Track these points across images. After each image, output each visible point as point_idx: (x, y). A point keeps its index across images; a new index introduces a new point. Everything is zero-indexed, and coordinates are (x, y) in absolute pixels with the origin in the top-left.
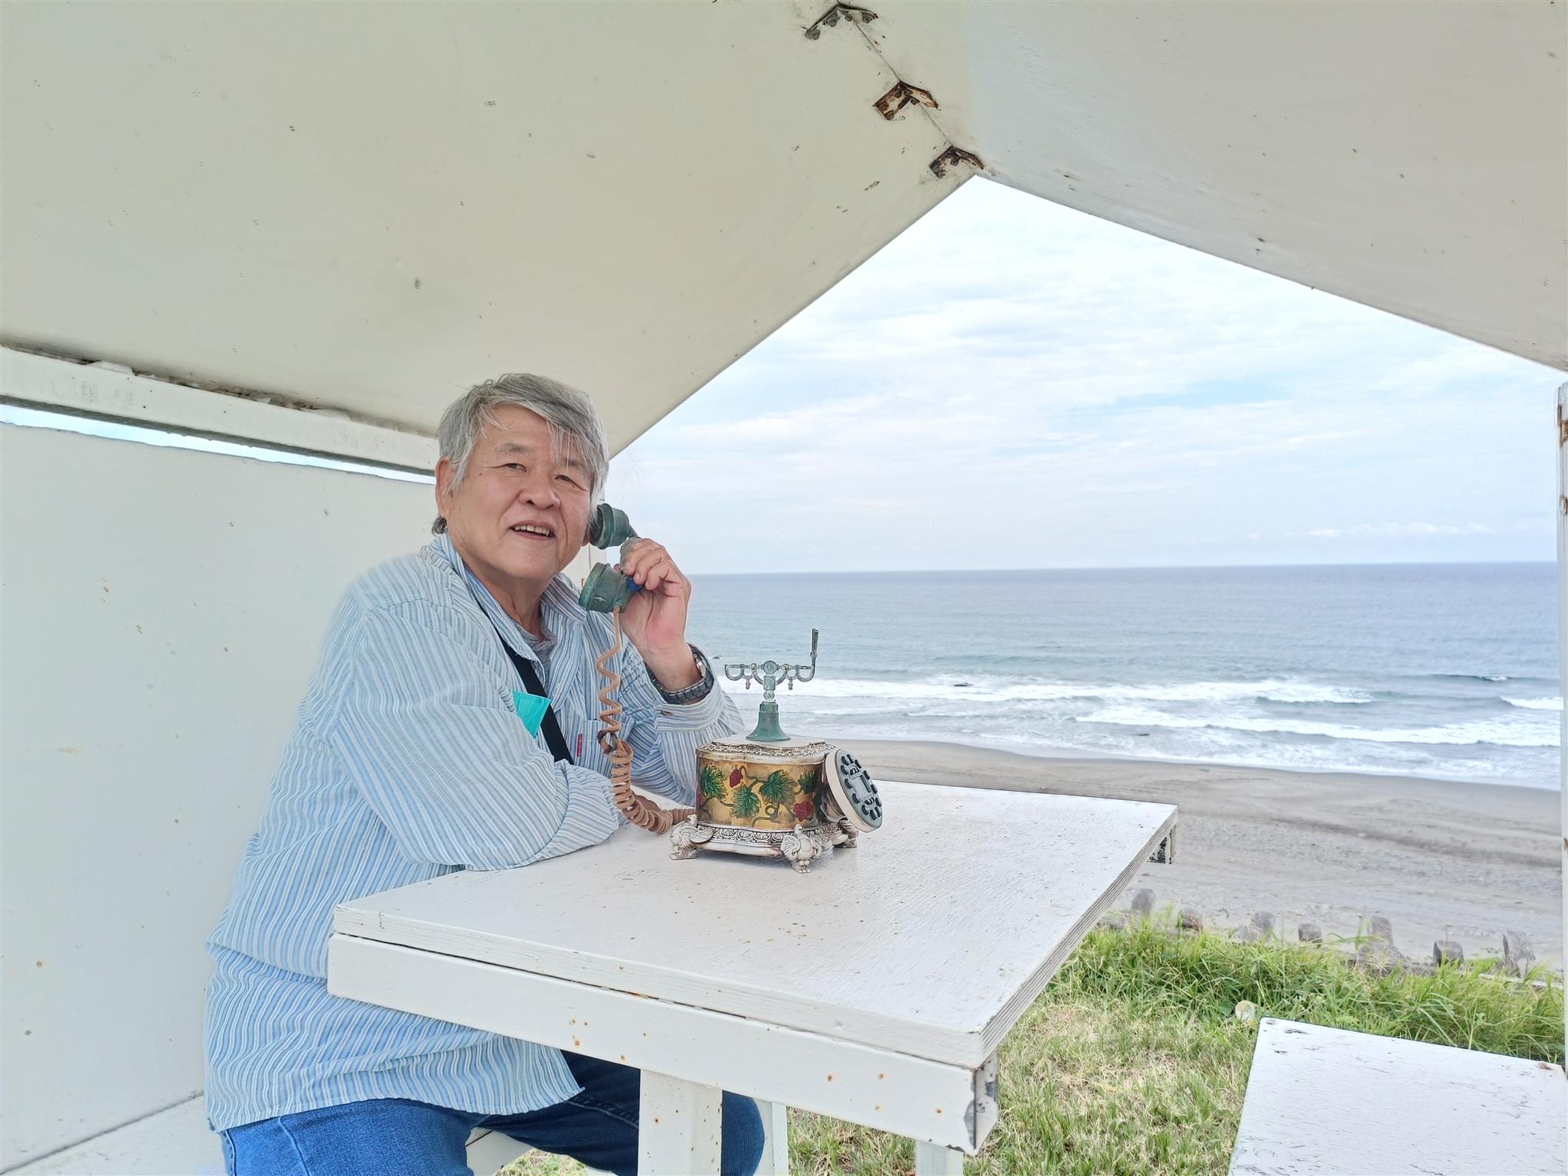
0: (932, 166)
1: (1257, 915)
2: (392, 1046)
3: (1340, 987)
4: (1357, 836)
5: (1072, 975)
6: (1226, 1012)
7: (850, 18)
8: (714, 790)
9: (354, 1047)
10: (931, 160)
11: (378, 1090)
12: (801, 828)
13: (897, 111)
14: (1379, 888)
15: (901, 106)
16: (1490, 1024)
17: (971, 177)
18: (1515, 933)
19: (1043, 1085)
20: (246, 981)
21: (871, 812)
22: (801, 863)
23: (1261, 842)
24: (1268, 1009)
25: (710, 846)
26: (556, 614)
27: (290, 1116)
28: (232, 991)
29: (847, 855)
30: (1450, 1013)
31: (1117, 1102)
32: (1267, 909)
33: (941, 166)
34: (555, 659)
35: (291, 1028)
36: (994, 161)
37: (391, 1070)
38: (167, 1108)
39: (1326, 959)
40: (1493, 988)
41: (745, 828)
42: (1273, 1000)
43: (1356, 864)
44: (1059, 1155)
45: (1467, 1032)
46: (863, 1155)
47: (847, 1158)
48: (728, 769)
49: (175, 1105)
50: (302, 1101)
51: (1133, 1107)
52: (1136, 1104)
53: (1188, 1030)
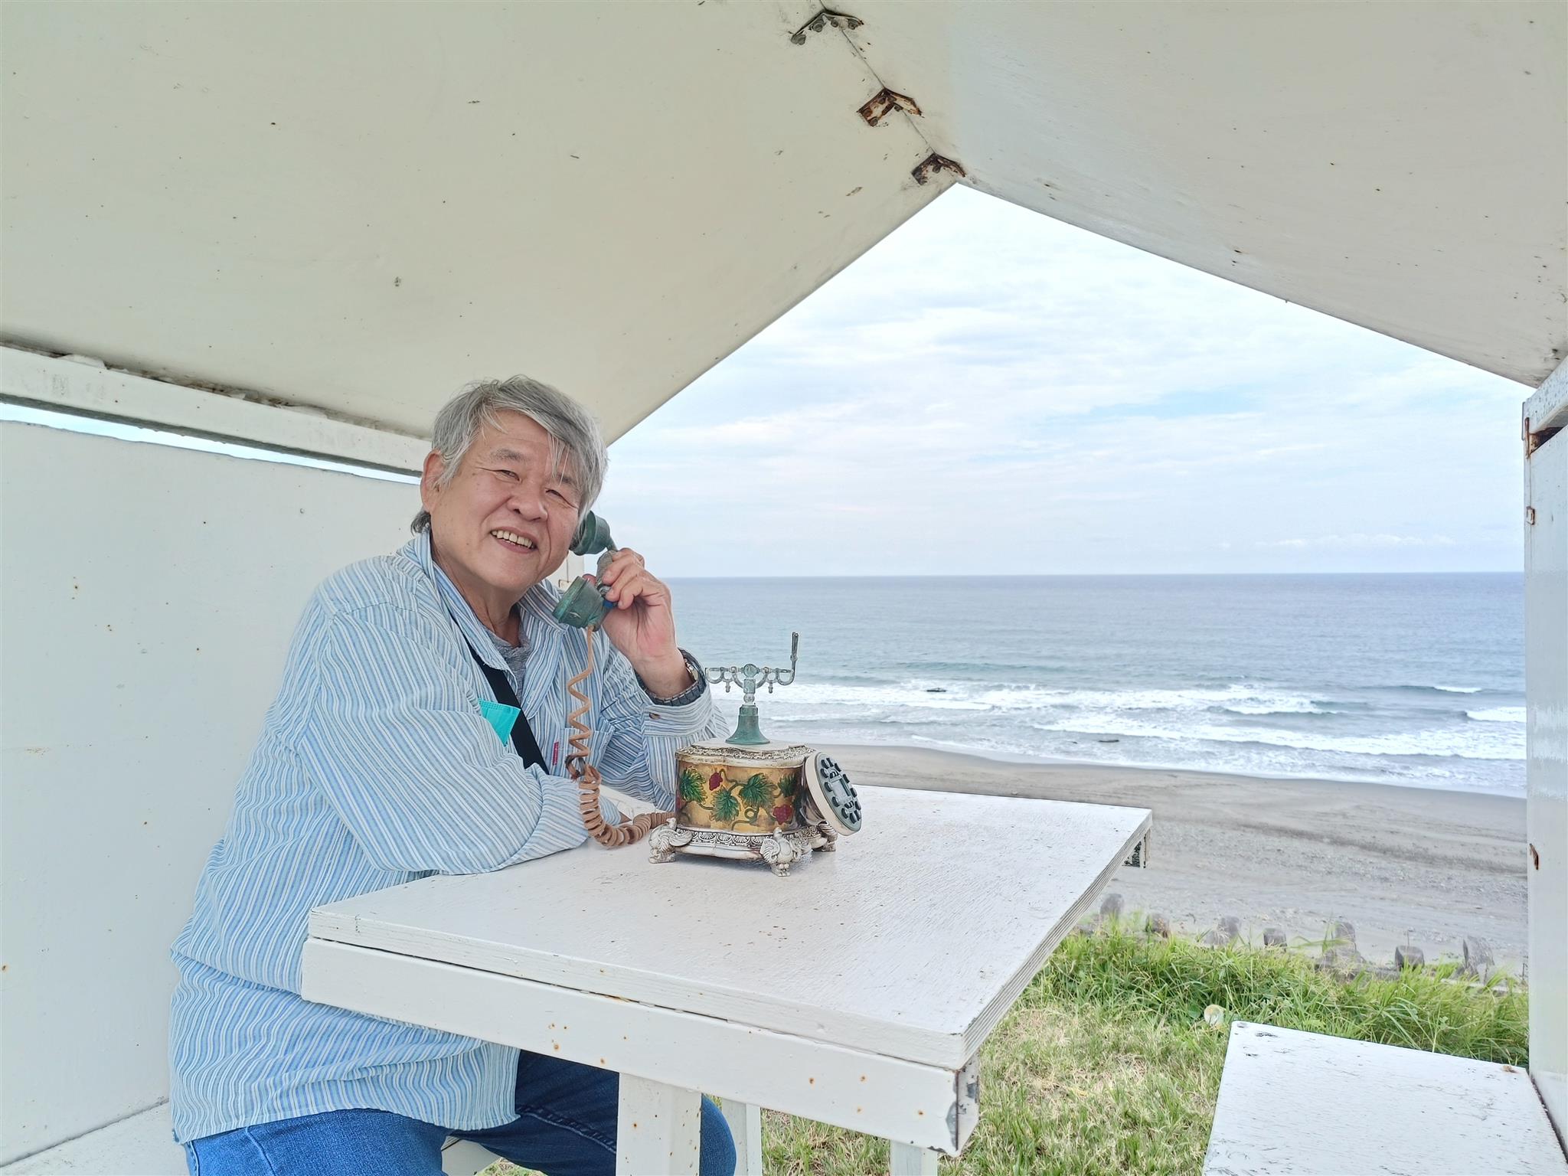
0: (914, 173)
1: (1223, 919)
2: (360, 1055)
3: (1307, 991)
4: (1322, 842)
5: (1043, 980)
6: (1195, 1016)
7: (835, 24)
8: (693, 794)
9: (321, 1056)
10: (913, 167)
11: (347, 1099)
12: (781, 831)
13: (880, 117)
14: (1343, 893)
15: (884, 112)
16: (1452, 1028)
17: (953, 184)
18: (1476, 939)
19: (1015, 1089)
20: (212, 990)
21: (851, 816)
22: (781, 866)
23: (1227, 847)
24: (1236, 1012)
25: (689, 850)
26: (537, 621)
27: (257, 1126)
28: (198, 999)
29: (826, 859)
30: (1415, 1018)
31: (1088, 1106)
32: (1233, 914)
33: (923, 173)
34: (532, 666)
35: (257, 1037)
36: (976, 169)
37: (362, 1079)
38: (134, 1115)
39: (1293, 963)
40: (1456, 992)
41: (724, 831)
42: (1241, 1004)
43: (1321, 869)
44: (1031, 1160)
45: (1431, 1037)
46: (836, 1160)
47: (819, 1163)
48: (708, 772)
49: (142, 1111)
50: (269, 1111)
51: (1103, 1111)
52: (1106, 1108)
53: (1158, 1035)
